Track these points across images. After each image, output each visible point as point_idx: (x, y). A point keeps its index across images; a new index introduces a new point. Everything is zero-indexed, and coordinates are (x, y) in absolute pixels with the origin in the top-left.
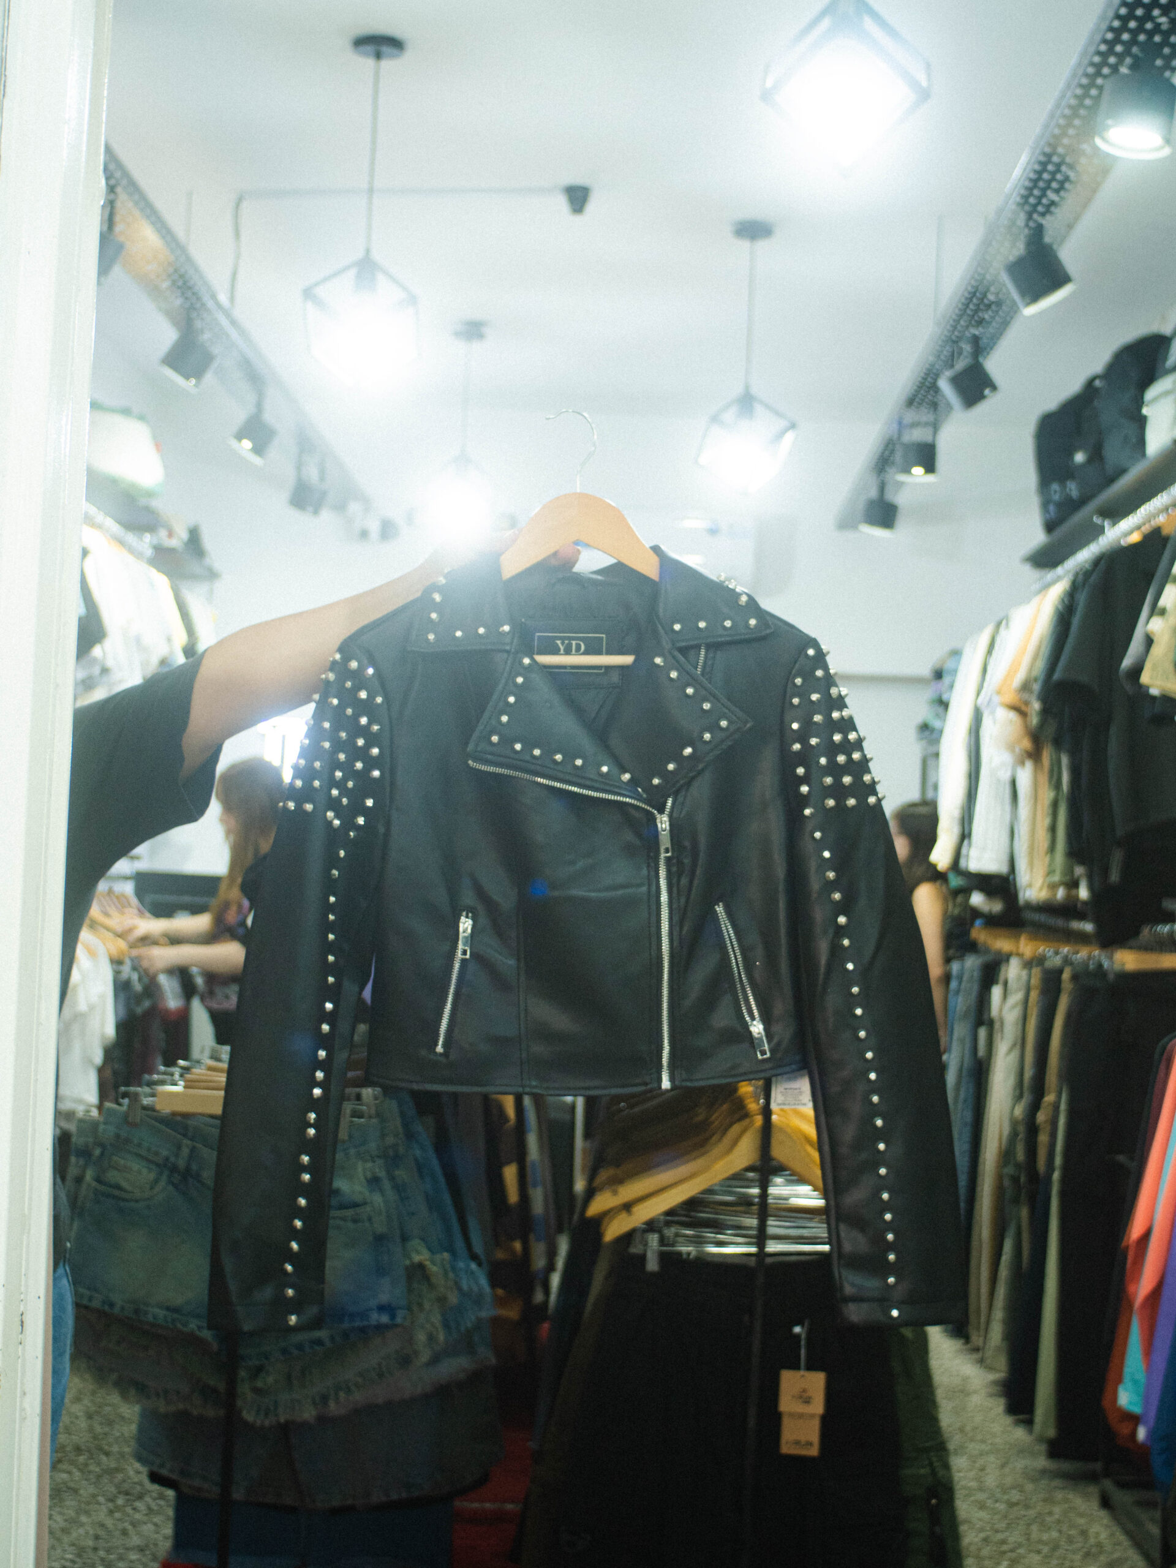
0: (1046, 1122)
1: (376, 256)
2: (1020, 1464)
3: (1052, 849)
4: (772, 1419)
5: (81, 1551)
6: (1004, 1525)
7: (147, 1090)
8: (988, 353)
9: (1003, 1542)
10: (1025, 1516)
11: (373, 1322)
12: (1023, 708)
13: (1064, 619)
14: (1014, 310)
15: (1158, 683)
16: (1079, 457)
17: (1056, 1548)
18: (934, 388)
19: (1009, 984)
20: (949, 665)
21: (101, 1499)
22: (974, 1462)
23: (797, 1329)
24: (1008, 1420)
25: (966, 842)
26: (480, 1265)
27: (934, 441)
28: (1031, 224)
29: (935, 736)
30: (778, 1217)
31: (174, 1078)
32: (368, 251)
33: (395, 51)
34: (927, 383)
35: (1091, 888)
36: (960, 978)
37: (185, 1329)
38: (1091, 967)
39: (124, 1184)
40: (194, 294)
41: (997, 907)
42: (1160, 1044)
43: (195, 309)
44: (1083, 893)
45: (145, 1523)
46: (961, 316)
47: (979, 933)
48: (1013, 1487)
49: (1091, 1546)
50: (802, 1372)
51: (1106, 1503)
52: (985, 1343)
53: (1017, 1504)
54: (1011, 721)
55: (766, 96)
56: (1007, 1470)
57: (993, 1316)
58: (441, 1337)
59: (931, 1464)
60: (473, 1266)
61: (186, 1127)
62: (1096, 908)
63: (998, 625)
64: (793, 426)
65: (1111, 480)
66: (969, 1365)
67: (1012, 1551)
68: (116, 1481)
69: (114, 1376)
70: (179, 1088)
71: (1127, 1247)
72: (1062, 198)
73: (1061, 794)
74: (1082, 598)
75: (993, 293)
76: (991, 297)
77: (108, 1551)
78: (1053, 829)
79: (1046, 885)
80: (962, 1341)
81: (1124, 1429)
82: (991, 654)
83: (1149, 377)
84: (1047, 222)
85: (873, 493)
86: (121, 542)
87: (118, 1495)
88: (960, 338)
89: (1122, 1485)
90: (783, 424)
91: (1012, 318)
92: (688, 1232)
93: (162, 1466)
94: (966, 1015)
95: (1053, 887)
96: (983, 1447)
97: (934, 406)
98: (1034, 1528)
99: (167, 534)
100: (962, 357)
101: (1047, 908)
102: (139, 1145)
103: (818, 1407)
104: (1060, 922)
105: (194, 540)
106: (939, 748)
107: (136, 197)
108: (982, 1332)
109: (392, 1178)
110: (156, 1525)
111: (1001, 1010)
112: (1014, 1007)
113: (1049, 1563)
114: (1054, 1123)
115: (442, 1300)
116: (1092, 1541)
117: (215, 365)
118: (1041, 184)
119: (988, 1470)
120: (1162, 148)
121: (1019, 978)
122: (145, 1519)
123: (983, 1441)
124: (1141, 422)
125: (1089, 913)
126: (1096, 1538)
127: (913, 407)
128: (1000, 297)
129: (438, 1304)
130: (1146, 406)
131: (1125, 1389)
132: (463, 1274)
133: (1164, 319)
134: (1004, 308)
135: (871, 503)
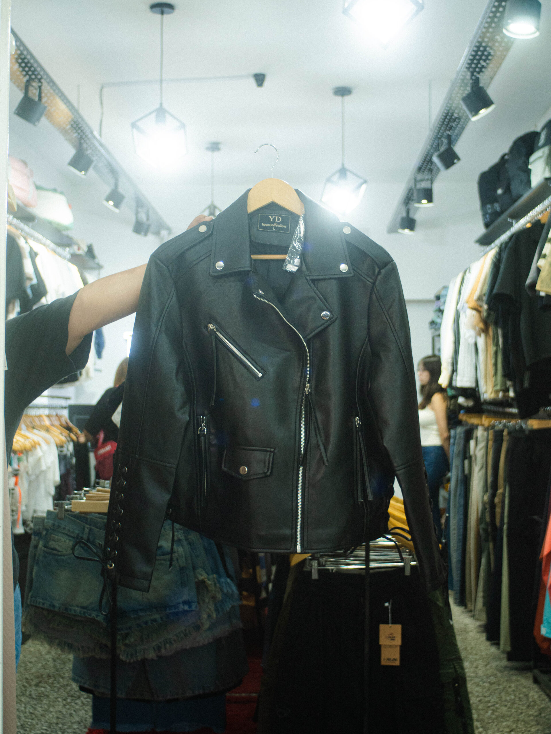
0: (499, 502)
1: (165, 106)
2: (494, 664)
3: (496, 374)
4: (377, 649)
5: (50, 725)
6: (488, 694)
7: (68, 502)
8: (455, 143)
9: (489, 702)
10: (498, 689)
11: (181, 610)
12: (479, 308)
13: (496, 265)
14: (468, 120)
15: (545, 289)
16: (500, 191)
17: (514, 703)
18: (430, 161)
19: (478, 438)
20: (443, 293)
21: (60, 700)
22: (473, 664)
23: (387, 604)
24: (488, 643)
25: (455, 374)
26: (232, 580)
27: (431, 188)
28: (473, 78)
29: (437, 327)
30: (374, 551)
31: (81, 496)
32: (161, 104)
33: (169, 10)
34: (427, 160)
35: (515, 391)
36: (455, 438)
37: (90, 617)
38: (517, 428)
39: (57, 547)
40: (82, 131)
41: (471, 403)
43: (83, 139)
44: (511, 394)
45: (81, 710)
46: (442, 125)
47: (462, 416)
48: (491, 676)
49: (530, 702)
50: (390, 625)
51: (536, 681)
52: (475, 608)
53: (494, 683)
54: (474, 315)
55: (345, 11)
56: (488, 667)
57: (478, 595)
58: (214, 615)
59: (454, 667)
60: (229, 580)
61: (87, 519)
62: (518, 401)
63: (465, 272)
64: (365, 182)
65: (515, 201)
66: (467, 619)
67: (493, 705)
68: (67, 691)
69: (57, 641)
70: (83, 501)
71: (542, 558)
72: (488, 64)
73: (498, 348)
74: (505, 255)
75: (457, 113)
76: (456, 115)
77: (63, 724)
78: (496, 364)
79: (493, 391)
80: (463, 608)
81: (545, 645)
82: (463, 285)
83: (531, 151)
84: (481, 76)
85: (404, 215)
86: (55, 251)
87: (68, 697)
88: (442, 136)
89: (543, 672)
90: (361, 181)
91: (466, 125)
92: (332, 560)
93: (85, 683)
94: (458, 455)
95: (497, 392)
96: (476, 657)
97: (431, 170)
98: (503, 694)
99: (77, 248)
100: (443, 145)
101: (494, 403)
102: (64, 528)
103: (398, 641)
104: (500, 409)
105: (90, 250)
106: (440, 332)
107: (51, 84)
108: (473, 603)
109: (187, 539)
110: (86, 711)
111: (475, 452)
112: (481, 449)
113: (511, 711)
114: (503, 502)
115: (214, 597)
116: (531, 700)
117: (93, 164)
118: (477, 57)
119: (480, 667)
120: (535, 33)
121: (483, 436)
122: (81, 708)
123: (476, 654)
124: (528, 172)
125: (515, 403)
126: (533, 698)
127: (421, 172)
128: (460, 114)
129: (212, 600)
130: (531, 164)
131: (544, 627)
132: (224, 585)
133: (536, 125)
134: (462, 120)
135: (403, 219)
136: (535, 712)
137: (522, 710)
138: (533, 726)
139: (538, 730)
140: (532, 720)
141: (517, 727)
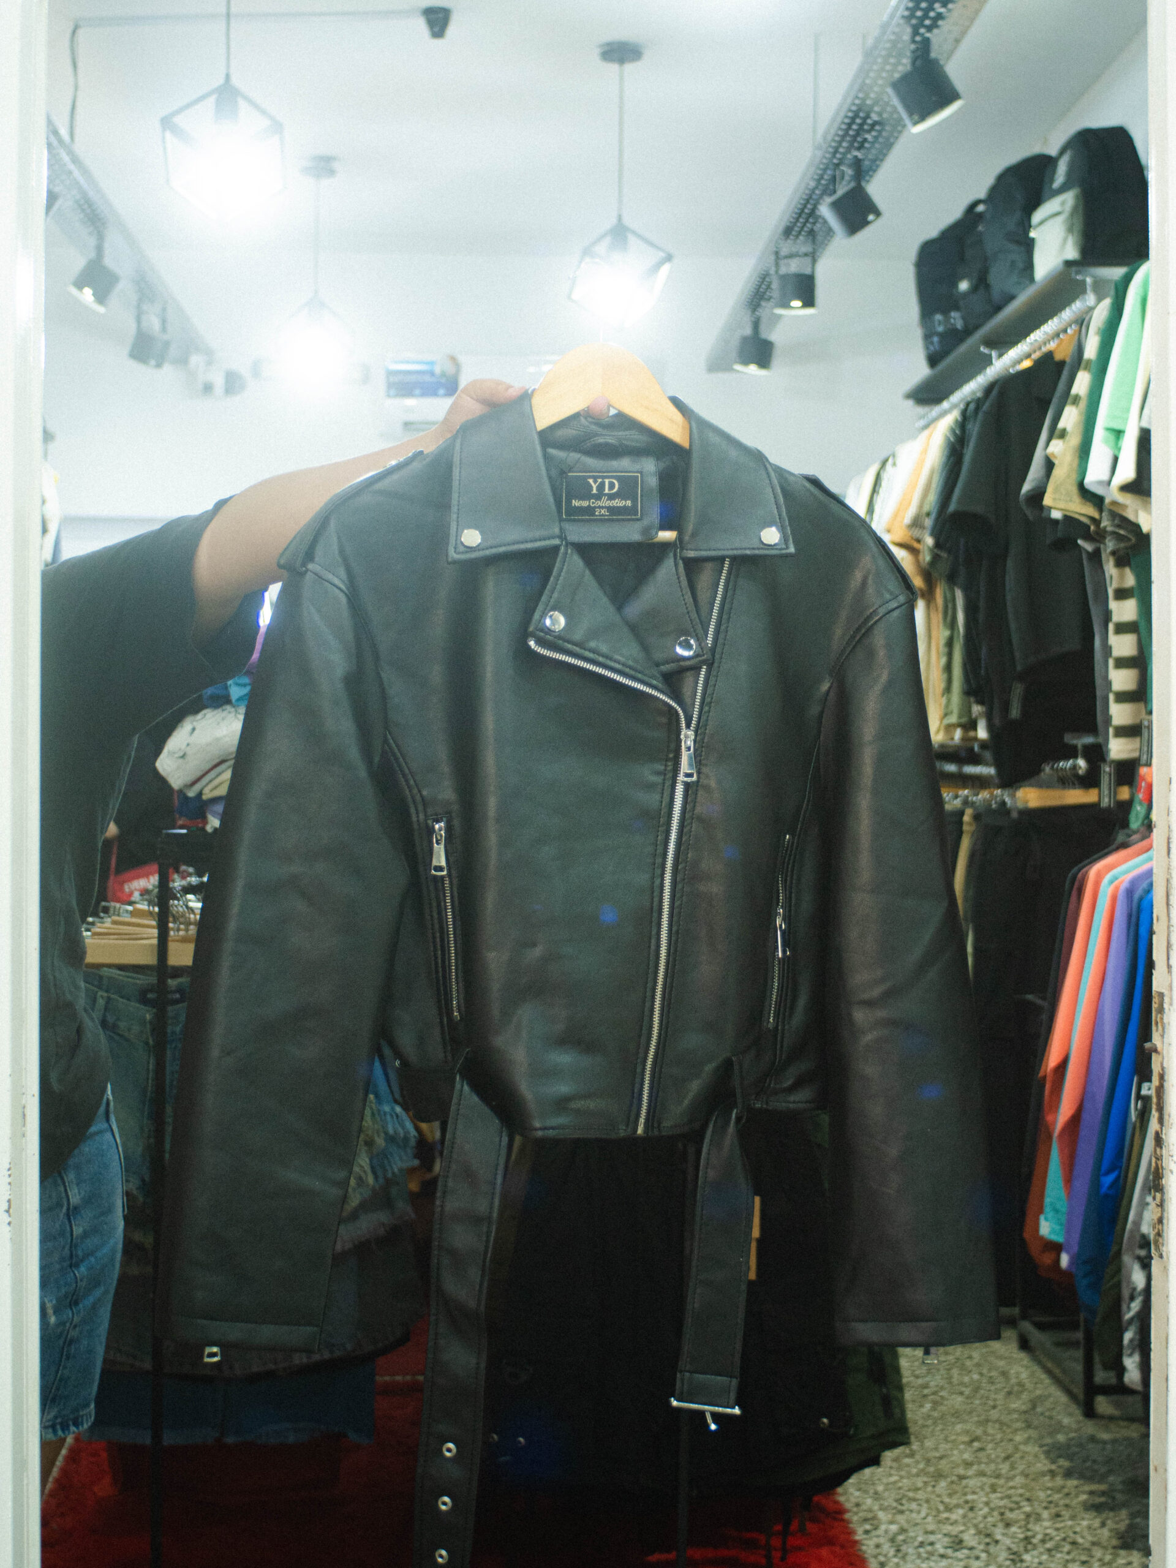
1: (235, 81)
3: (948, 689)
6: (924, 1371)
8: (871, 176)
12: (916, 545)
13: (956, 449)
14: (899, 127)
15: (1062, 505)
16: (964, 286)
17: (977, 1389)
18: (814, 214)
27: (813, 272)
28: (918, 38)
32: (228, 77)
34: (806, 211)
35: (990, 728)
38: (994, 805)
42: (1070, 875)
44: (982, 733)
46: (843, 137)
49: (1013, 1385)
51: (1024, 1344)
60: (398, 1109)
62: (997, 749)
63: (884, 463)
64: (669, 258)
65: (999, 308)
67: (935, 1393)
71: (1045, 1077)
72: (949, 11)
73: (956, 632)
74: (974, 429)
75: (878, 113)
76: (875, 117)
78: (948, 668)
79: (942, 728)
81: (1047, 1259)
82: (877, 492)
83: (1034, 201)
84: (935, 36)
85: (748, 331)
88: (841, 161)
89: (1041, 1327)
90: (662, 254)
91: (897, 138)
95: (950, 729)
97: (812, 233)
98: (955, 1372)
100: (844, 183)
113: (971, 1403)
115: (371, 1144)
116: (1013, 1381)
124: (1029, 246)
125: (988, 755)
126: (1017, 1378)
127: (791, 237)
128: (885, 116)
129: (366, 1148)
130: (1034, 229)
131: (1046, 1219)
132: (388, 1117)
133: (1046, 141)
134: (888, 128)
135: (745, 340)
136: (1024, 1404)
137: (995, 1400)
138: (1016, 1430)
139: (1029, 1438)
140: (1017, 1420)
141: (985, 1433)
